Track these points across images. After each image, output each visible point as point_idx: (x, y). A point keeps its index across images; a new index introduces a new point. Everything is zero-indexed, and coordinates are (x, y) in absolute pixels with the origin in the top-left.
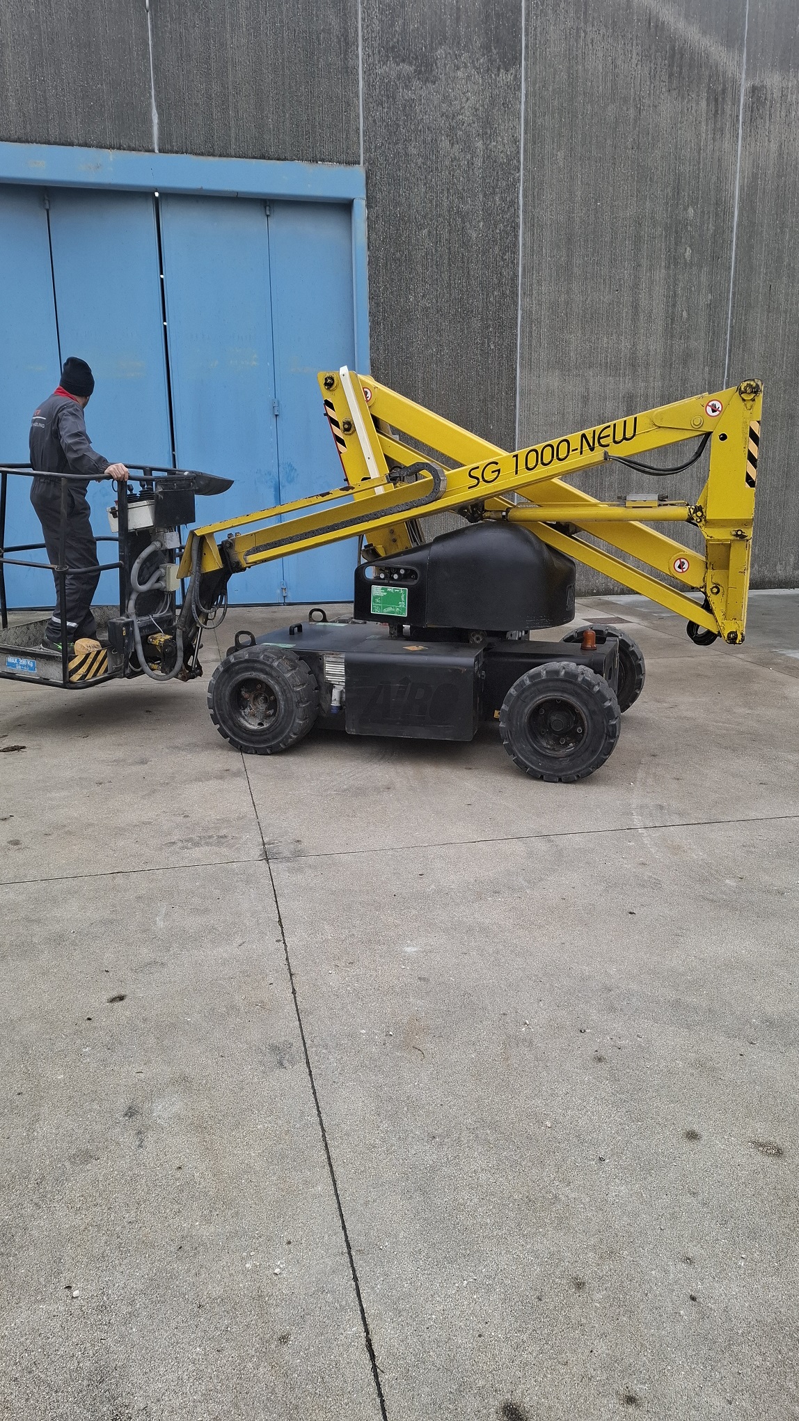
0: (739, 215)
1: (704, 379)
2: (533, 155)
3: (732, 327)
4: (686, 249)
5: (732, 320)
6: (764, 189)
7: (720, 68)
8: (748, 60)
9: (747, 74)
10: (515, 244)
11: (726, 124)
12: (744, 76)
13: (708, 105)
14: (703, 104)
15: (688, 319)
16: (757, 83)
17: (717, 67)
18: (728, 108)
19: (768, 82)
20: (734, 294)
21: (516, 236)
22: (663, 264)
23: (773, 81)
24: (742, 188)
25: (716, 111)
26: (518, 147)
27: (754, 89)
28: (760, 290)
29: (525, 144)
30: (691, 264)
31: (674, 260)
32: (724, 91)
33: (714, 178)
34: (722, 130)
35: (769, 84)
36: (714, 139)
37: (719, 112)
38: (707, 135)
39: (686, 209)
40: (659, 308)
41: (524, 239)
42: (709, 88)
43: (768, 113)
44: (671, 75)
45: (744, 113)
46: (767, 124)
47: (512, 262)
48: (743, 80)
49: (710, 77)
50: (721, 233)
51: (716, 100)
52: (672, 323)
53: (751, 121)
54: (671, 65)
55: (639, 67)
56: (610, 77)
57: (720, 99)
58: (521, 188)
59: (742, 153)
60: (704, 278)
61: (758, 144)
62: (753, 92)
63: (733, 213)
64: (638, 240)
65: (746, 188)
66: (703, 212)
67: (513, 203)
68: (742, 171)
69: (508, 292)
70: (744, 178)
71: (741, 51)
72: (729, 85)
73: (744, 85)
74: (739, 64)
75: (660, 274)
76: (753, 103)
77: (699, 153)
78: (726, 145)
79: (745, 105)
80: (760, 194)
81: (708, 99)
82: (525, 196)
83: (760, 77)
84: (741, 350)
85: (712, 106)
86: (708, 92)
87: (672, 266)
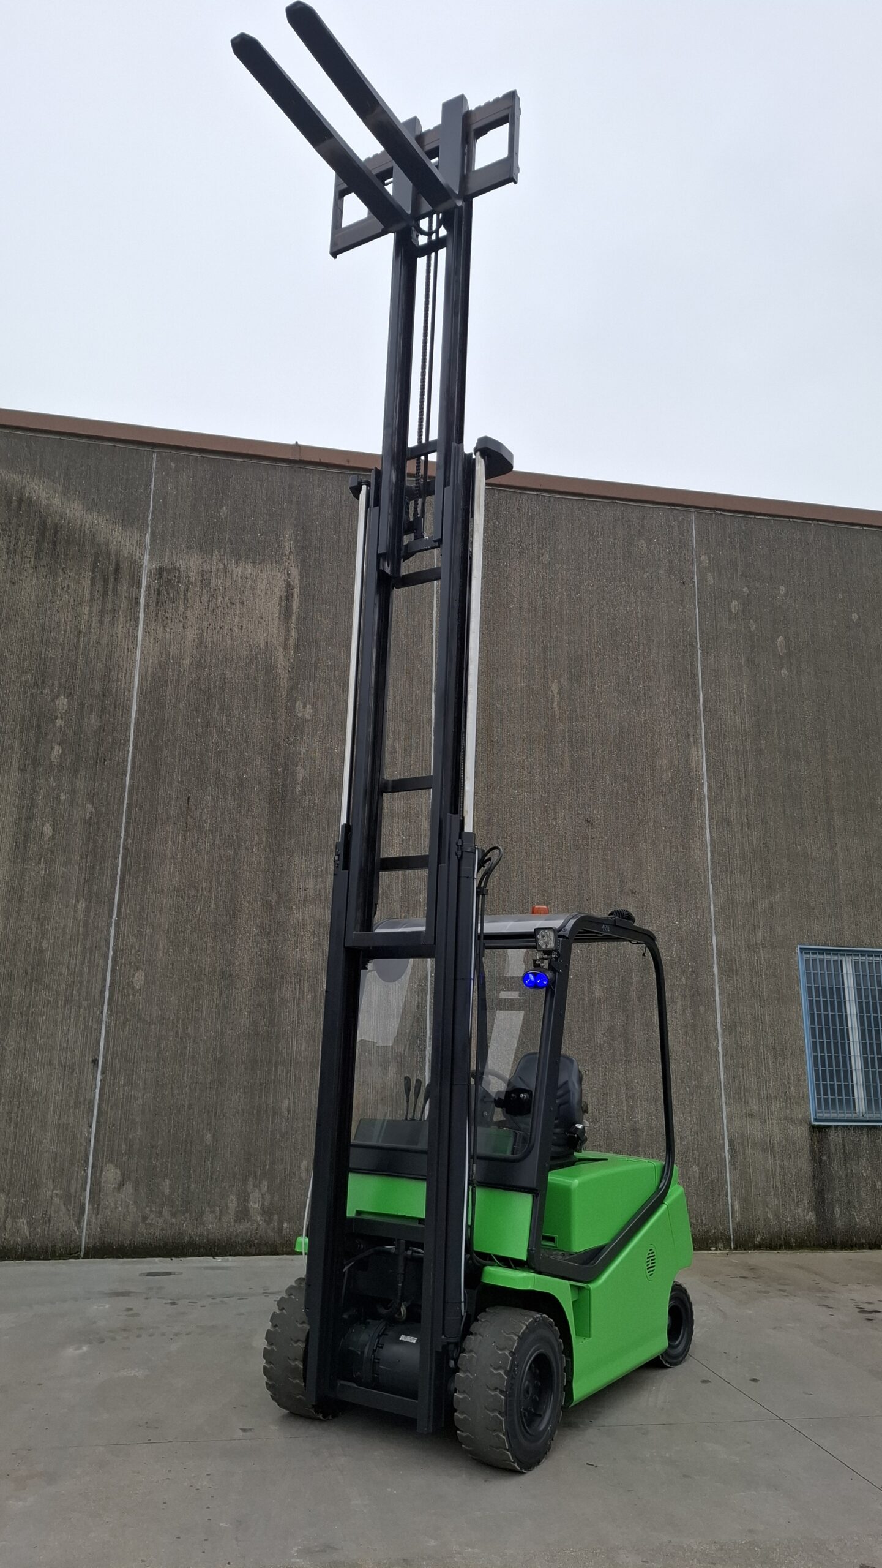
0: (138, 711)
1: (75, 918)
3: (125, 848)
4: (52, 748)
5: (125, 840)
6: (178, 681)
7: (113, 547)
8: (153, 541)
9: (152, 553)
11: (120, 607)
12: (147, 557)
13: (93, 584)
14: (87, 583)
15: (53, 837)
16: (166, 563)
17: (107, 545)
18: (124, 590)
19: (182, 564)
20: (129, 805)
22: (15, 765)
23: (191, 564)
24: (142, 679)
25: (106, 592)
27: (161, 571)
28: (173, 803)
30: (61, 766)
31: (33, 761)
32: (117, 570)
33: (100, 666)
34: (113, 612)
35: (183, 568)
36: (101, 622)
37: (109, 593)
38: (91, 617)
39: (55, 699)
42: (96, 567)
43: (182, 597)
44: (38, 552)
45: (148, 596)
46: (181, 608)
48: (145, 562)
49: (97, 556)
51: (106, 581)
52: (26, 841)
53: (158, 604)
54: (40, 541)
57: (111, 579)
59: (143, 640)
60: (81, 785)
61: (168, 630)
62: (160, 574)
65: (149, 679)
66: (82, 704)
68: (143, 658)
70: (146, 668)
71: (142, 531)
72: (124, 565)
73: (148, 567)
74: (141, 544)
75: (10, 778)
76: (160, 586)
77: (78, 636)
78: (120, 629)
79: (148, 587)
80: (171, 687)
81: (93, 580)
83: (171, 558)
84: (140, 879)
85: (99, 587)
86: (93, 571)
87: (30, 768)
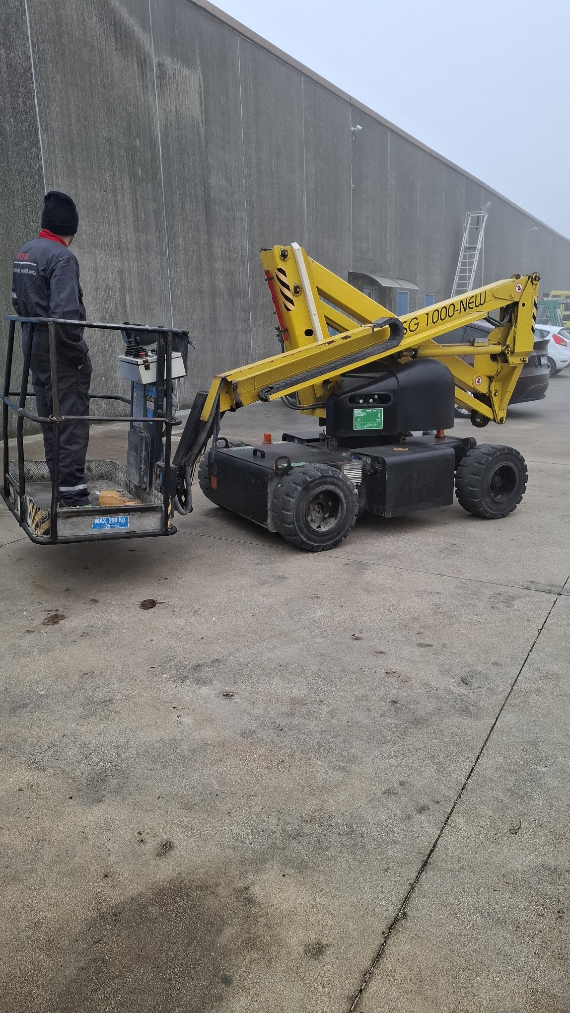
0: (162, 151)
1: (158, 263)
2: (40, 71)
4: (138, 169)
5: (167, 224)
6: (172, 136)
7: (141, 44)
8: (154, 43)
9: (155, 53)
10: (37, 143)
11: (148, 84)
12: (153, 53)
13: (138, 67)
14: (136, 66)
15: (145, 219)
16: (160, 60)
17: (139, 42)
18: (148, 73)
19: (165, 62)
21: (37, 136)
22: (128, 177)
23: (168, 62)
24: (161, 132)
25: (143, 73)
26: (30, 62)
27: (159, 64)
28: (178, 205)
29: (34, 62)
30: (142, 180)
31: (133, 175)
32: (145, 60)
33: (147, 121)
34: (147, 87)
35: (166, 64)
36: (144, 93)
37: (144, 75)
38: (140, 89)
39: (135, 140)
40: (129, 209)
41: (43, 140)
42: (137, 55)
43: (168, 83)
44: (116, 39)
45: (157, 80)
46: (168, 90)
47: (37, 157)
48: (153, 56)
49: (137, 48)
50: (154, 159)
51: (142, 65)
52: (137, 221)
53: (161, 86)
54: (115, 31)
55: (98, 25)
56: (82, 27)
57: (144, 65)
58: (36, 97)
59: (159, 107)
60: (150, 191)
61: (166, 104)
62: (159, 66)
63: (159, 148)
64: (112, 155)
65: (163, 133)
66: (144, 144)
67: (32, 108)
68: (160, 120)
69: (37, 180)
70: (161, 125)
71: (150, 35)
72: (147, 57)
73: (155, 61)
74: (150, 44)
75: (127, 184)
76: (160, 74)
77: (137, 101)
78: (150, 99)
79: (156, 74)
80: (170, 139)
81: (137, 63)
82: (39, 105)
83: (161, 57)
84: (173, 244)
85: (140, 70)
86: (137, 58)
87: (132, 180)
